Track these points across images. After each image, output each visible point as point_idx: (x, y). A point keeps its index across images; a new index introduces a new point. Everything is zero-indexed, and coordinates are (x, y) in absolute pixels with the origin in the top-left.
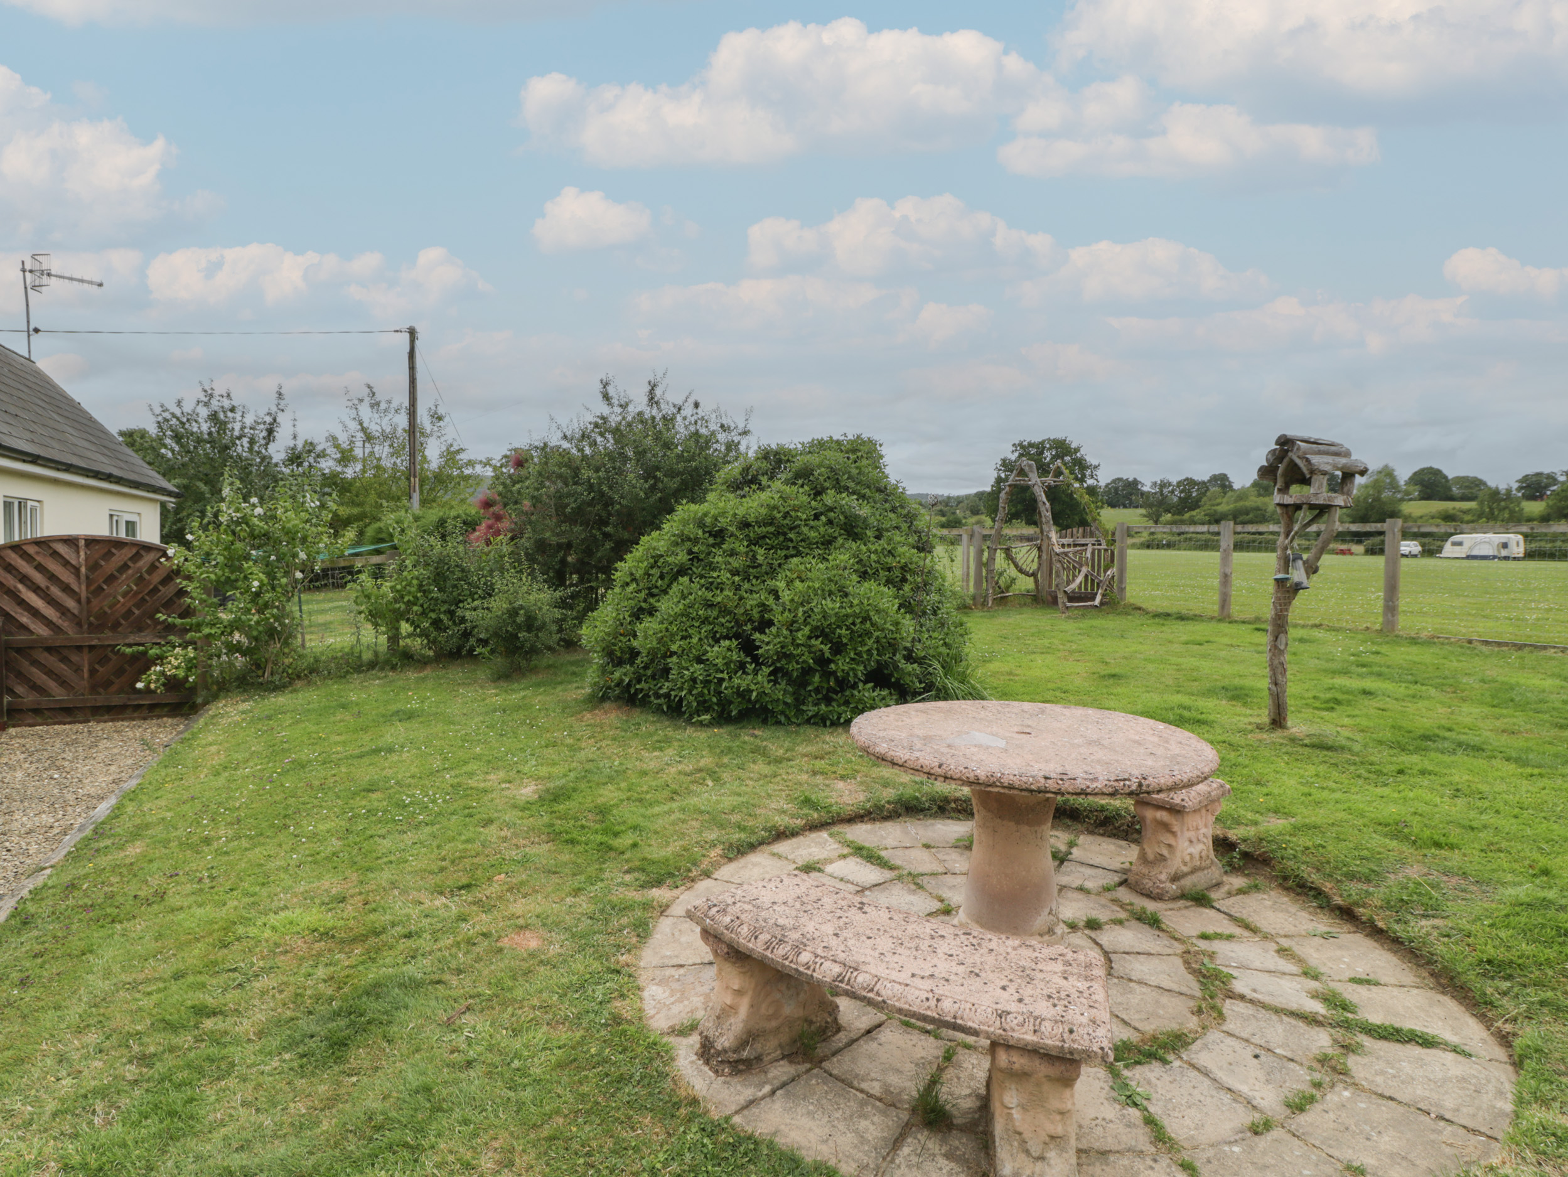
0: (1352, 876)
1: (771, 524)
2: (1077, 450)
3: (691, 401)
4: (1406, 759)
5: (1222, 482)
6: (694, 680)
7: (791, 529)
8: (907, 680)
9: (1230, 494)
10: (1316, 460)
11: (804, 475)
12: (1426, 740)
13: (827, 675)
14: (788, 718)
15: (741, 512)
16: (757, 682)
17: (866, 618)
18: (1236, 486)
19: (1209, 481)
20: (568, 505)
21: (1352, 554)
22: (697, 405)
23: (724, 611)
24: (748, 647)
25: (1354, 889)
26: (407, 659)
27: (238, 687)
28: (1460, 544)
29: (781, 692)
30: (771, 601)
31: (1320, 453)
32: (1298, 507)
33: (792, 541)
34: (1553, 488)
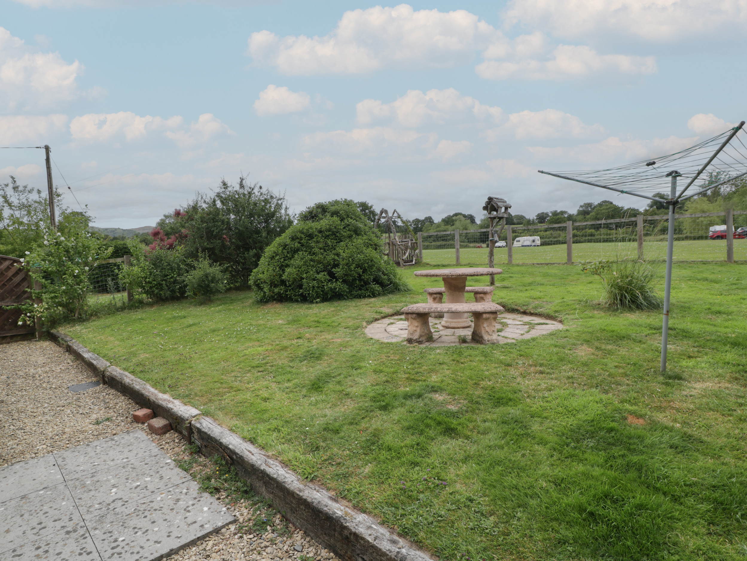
0: (524, 305)
1: (329, 231)
2: (371, 207)
3: (258, 186)
4: (527, 288)
5: (429, 220)
6: (313, 287)
7: (337, 232)
8: (384, 281)
9: (433, 225)
10: (499, 204)
11: (335, 213)
12: (530, 284)
13: (360, 280)
14: (348, 297)
15: (319, 227)
16: (338, 285)
17: (372, 261)
18: (436, 221)
19: (425, 220)
20: (213, 231)
21: (482, 247)
22: (261, 188)
23: (319, 262)
24: (332, 275)
25: (525, 308)
26: (141, 304)
27: (65, 322)
28: (519, 241)
29: (345, 288)
30: (336, 258)
31: (499, 202)
32: (494, 218)
33: (337, 236)
34: (548, 218)
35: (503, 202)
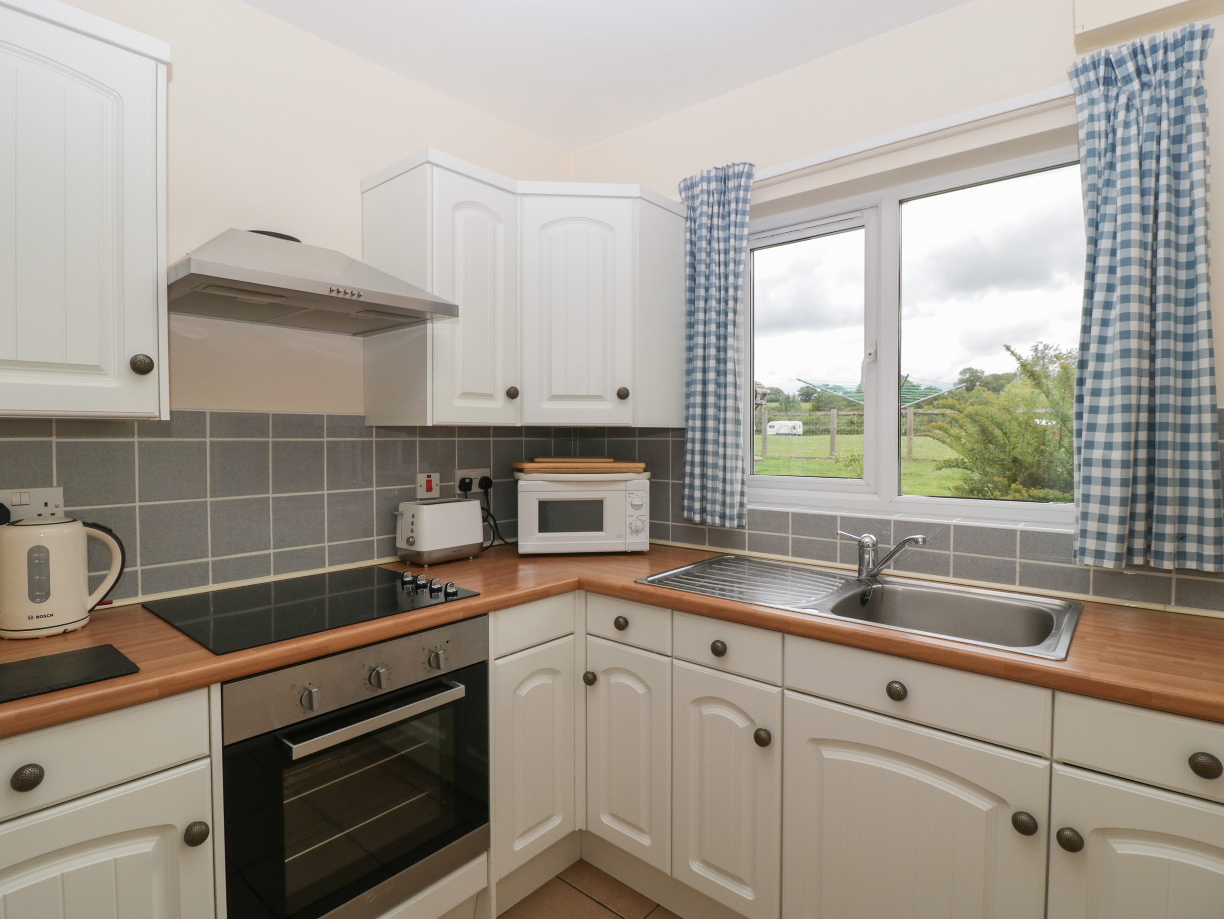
28: (773, 427)
34: (815, 395)
35: (762, 388)
